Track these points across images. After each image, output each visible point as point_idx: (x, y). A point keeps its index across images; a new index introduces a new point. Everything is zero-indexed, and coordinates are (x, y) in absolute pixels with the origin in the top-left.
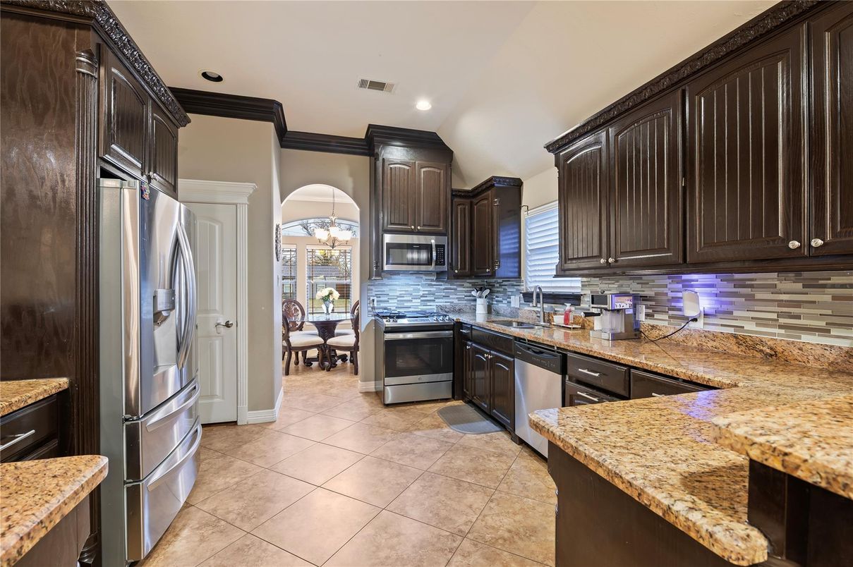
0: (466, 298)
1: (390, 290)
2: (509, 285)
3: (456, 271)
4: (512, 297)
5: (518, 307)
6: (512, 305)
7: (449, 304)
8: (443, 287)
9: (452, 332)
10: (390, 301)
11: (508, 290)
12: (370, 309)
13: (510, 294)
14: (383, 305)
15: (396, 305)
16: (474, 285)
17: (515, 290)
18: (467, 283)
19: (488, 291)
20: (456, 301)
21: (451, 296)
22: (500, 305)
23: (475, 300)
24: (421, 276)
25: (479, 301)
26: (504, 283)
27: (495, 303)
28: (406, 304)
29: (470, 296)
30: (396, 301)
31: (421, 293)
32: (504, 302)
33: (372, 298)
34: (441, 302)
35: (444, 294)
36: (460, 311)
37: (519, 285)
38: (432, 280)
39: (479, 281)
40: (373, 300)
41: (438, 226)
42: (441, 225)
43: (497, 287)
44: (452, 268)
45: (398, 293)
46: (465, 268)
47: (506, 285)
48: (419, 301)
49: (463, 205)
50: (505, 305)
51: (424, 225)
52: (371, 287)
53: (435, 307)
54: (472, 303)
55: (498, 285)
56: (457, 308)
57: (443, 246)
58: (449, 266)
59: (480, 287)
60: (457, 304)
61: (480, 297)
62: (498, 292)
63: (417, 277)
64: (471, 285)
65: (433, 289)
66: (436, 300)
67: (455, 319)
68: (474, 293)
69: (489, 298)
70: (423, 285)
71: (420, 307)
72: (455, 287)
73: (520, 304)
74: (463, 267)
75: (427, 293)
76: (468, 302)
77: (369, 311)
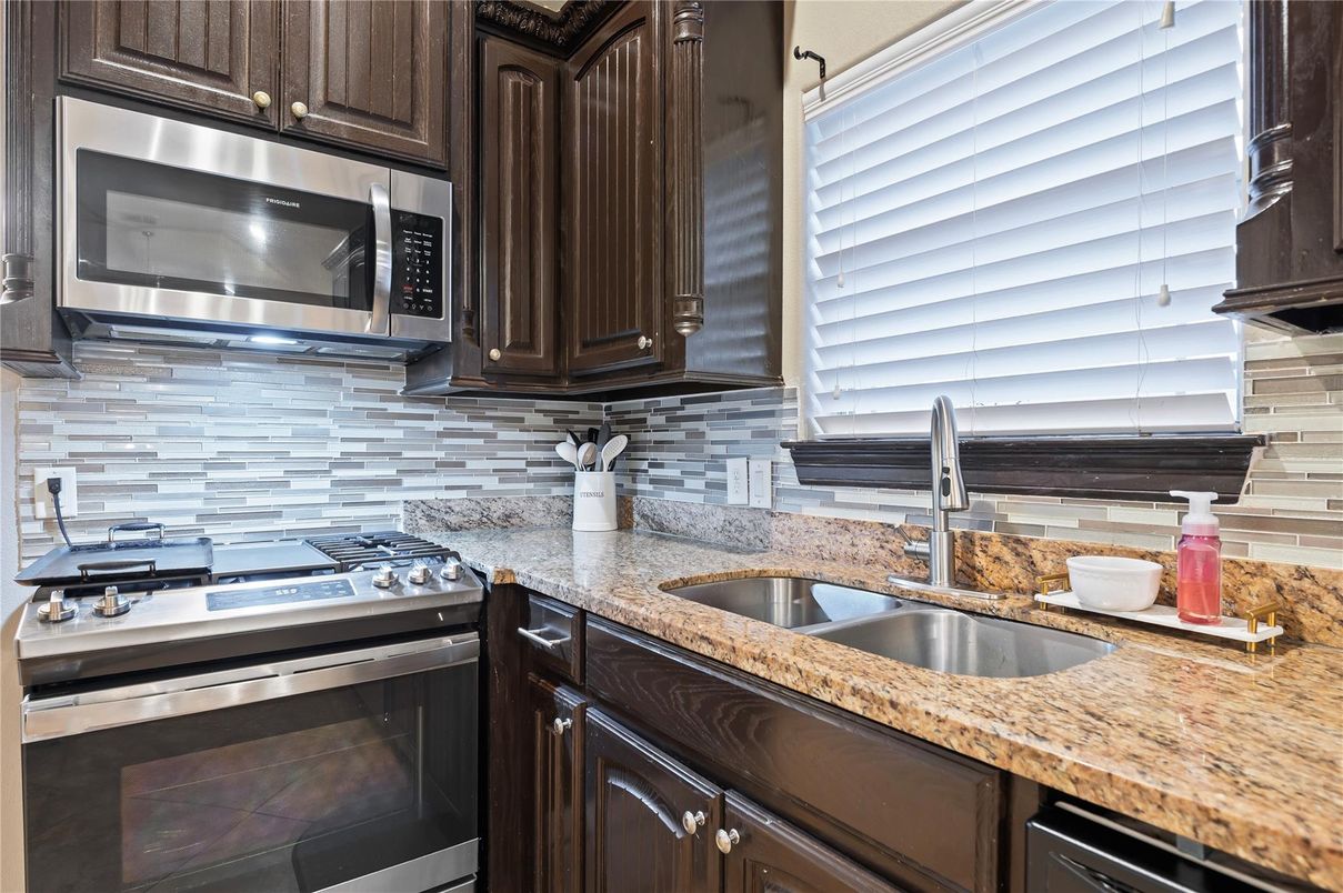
0: (532, 471)
1: (163, 433)
2: (721, 415)
3: (495, 354)
4: (729, 462)
5: (766, 504)
6: (734, 497)
7: (463, 494)
8: (437, 426)
9: (472, 638)
10: (165, 487)
11: (712, 435)
12: (36, 529)
13: (721, 450)
14: (117, 507)
15: (198, 504)
16: (563, 422)
17: (745, 435)
18: (536, 414)
19: (620, 443)
20: (491, 483)
21: (471, 465)
22: (671, 495)
23: (569, 479)
24: (333, 373)
25: (585, 481)
26: (691, 410)
27: (650, 487)
28: (255, 501)
29: (548, 464)
30: (198, 486)
31: (335, 450)
32: (690, 483)
33: (44, 474)
34: (430, 489)
35: (441, 455)
36: (507, 524)
37: (771, 414)
38: (388, 396)
39: (583, 409)
40: (54, 486)
41: (409, 126)
42: (423, 127)
43: (657, 429)
44: (475, 334)
45: (210, 450)
46: (531, 346)
47: (699, 418)
48: (326, 483)
49: (527, 73)
50: (699, 499)
51: (330, 105)
52: (43, 418)
53: (399, 510)
54: (558, 491)
55: (661, 420)
56: (497, 510)
57: (434, 225)
58: (463, 325)
59: (586, 427)
60: (497, 496)
61: (592, 467)
62: (660, 445)
63: (310, 380)
64: (549, 421)
65: (393, 434)
66: (408, 481)
67: (490, 570)
68: (565, 451)
69: (622, 472)
70: (341, 416)
71: (327, 512)
72: (487, 426)
73: (777, 493)
74: (525, 343)
75: (362, 447)
76: (541, 486)
77: (26, 541)
